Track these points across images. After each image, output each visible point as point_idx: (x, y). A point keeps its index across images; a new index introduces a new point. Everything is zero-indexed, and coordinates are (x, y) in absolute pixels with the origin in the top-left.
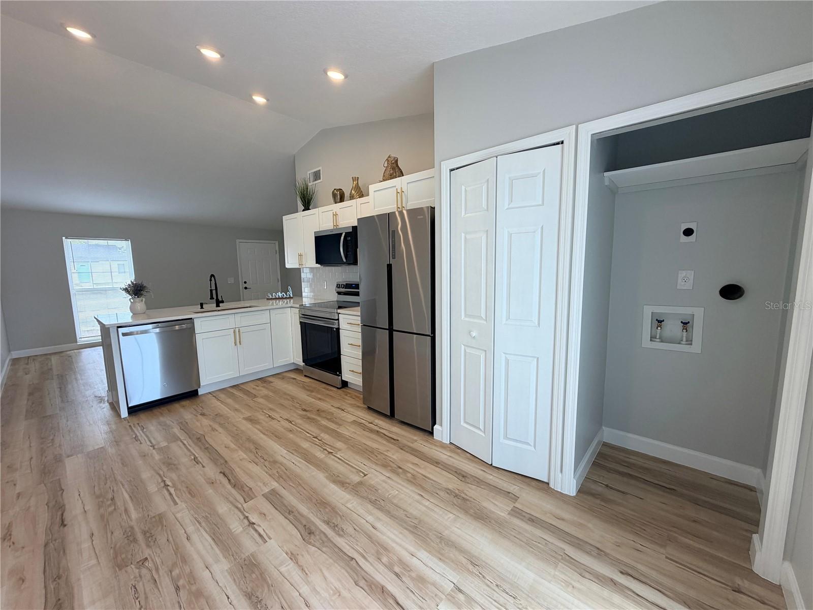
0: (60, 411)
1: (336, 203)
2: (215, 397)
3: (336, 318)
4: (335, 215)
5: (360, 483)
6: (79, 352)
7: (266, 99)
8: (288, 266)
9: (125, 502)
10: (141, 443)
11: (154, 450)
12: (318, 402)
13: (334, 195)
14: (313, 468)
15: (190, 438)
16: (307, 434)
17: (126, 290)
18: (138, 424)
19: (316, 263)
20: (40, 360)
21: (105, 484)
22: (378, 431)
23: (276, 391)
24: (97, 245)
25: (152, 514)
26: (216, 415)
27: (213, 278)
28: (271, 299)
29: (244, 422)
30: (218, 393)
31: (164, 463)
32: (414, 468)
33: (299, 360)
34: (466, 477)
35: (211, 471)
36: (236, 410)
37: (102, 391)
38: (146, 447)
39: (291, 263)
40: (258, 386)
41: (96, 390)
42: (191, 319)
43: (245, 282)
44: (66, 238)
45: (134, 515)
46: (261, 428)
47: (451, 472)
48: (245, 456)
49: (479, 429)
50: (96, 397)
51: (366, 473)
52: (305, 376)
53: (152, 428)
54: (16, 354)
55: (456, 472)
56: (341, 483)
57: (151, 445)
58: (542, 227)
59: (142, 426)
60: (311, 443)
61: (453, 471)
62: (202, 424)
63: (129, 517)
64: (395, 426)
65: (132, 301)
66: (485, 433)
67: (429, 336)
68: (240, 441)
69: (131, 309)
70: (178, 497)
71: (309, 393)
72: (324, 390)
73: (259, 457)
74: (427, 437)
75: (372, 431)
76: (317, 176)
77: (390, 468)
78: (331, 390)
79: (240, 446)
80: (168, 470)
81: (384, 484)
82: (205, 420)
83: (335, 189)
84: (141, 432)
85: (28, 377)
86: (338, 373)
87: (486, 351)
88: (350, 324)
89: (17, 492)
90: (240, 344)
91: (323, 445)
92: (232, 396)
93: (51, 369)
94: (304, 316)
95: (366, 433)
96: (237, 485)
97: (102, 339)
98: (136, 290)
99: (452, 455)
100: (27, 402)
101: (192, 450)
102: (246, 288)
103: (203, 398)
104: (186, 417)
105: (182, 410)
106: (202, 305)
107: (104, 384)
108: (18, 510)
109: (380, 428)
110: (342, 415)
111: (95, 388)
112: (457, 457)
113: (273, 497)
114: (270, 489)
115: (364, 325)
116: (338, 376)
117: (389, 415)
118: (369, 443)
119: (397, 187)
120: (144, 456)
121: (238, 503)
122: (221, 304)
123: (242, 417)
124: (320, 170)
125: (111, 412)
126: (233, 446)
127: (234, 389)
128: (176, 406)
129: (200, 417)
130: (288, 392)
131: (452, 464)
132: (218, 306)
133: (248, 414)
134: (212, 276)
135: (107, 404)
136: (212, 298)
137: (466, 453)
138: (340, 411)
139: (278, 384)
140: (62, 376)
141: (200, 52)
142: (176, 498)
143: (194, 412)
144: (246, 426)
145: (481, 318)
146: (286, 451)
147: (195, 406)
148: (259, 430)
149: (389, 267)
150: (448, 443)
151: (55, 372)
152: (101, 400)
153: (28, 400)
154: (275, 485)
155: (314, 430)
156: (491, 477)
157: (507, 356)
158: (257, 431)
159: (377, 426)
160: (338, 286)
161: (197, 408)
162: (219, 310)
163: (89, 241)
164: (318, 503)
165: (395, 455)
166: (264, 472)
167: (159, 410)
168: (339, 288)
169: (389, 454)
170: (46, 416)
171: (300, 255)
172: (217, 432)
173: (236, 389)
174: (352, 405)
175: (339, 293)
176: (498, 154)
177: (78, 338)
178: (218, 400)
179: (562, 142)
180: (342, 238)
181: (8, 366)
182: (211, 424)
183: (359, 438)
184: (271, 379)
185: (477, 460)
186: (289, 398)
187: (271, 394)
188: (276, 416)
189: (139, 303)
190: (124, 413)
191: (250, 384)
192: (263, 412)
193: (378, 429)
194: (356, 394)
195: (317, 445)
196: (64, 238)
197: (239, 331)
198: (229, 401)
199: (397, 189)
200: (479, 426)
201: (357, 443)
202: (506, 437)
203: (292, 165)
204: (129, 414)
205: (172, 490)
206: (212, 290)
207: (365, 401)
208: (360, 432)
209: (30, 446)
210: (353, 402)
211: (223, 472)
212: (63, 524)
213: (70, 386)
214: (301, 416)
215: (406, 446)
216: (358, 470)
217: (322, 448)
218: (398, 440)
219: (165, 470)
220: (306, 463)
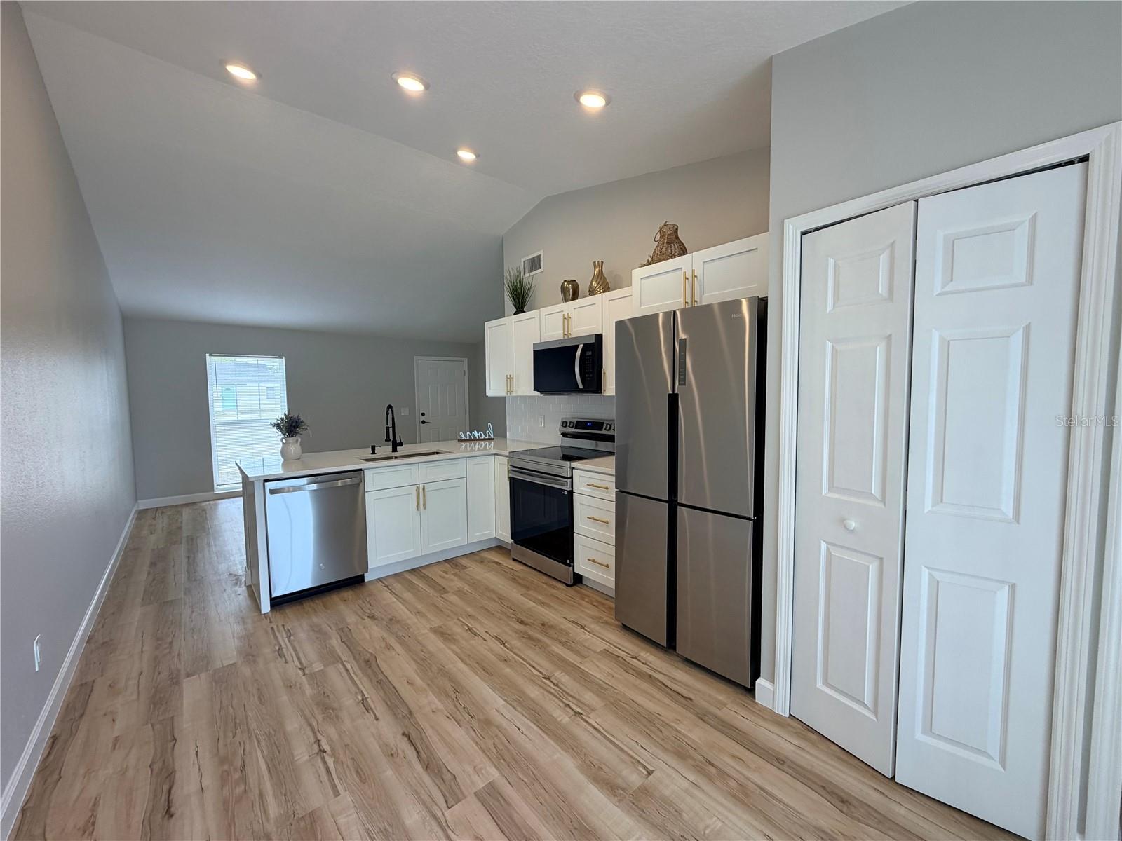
0: (185, 594)
1: (566, 301)
2: (387, 586)
3: (569, 475)
4: (567, 319)
5: (644, 791)
6: (216, 505)
7: (475, 155)
8: (490, 392)
9: (260, 776)
10: (286, 662)
11: (303, 677)
12: (540, 607)
13: (564, 290)
14: (553, 743)
15: (355, 659)
16: (532, 669)
17: (277, 425)
18: (283, 625)
19: (534, 390)
20: (169, 513)
21: (234, 737)
22: (650, 676)
23: (474, 584)
24: (247, 364)
25: (301, 813)
26: (391, 620)
27: (390, 412)
28: (464, 440)
29: (432, 636)
30: (391, 580)
31: (318, 704)
32: (737, 768)
33: (506, 536)
34: (847, 801)
35: (389, 729)
36: (418, 613)
37: (239, 567)
38: (292, 669)
39: (494, 387)
40: (446, 573)
41: (231, 563)
42: (361, 470)
43: (423, 414)
44: (211, 355)
45: (273, 809)
46: (458, 650)
47: (814, 786)
48: (439, 704)
49: (865, 706)
50: (231, 574)
51: (651, 768)
52: (514, 560)
53: (302, 635)
54: (144, 504)
55: (823, 787)
56: (611, 787)
57: (300, 667)
58: (1028, 328)
59: (288, 630)
60: (542, 690)
61: (816, 783)
62: (371, 635)
63: (265, 812)
64: (678, 668)
65: (284, 441)
66: (876, 713)
67: (749, 519)
68: (430, 673)
69: (283, 453)
70: (340, 779)
71: (524, 590)
72: (545, 586)
73: (462, 710)
74: (743, 698)
75: (640, 674)
76: (535, 263)
77: (690, 761)
78: (555, 588)
79: (429, 682)
80: (324, 719)
81: (688, 799)
82: (375, 628)
83: (565, 281)
84: (286, 640)
85: (153, 538)
86: (568, 561)
87: (881, 559)
88: (593, 485)
89: (116, 734)
90: (424, 508)
91: (561, 695)
92: (411, 587)
93: (180, 528)
94: (514, 468)
95: (632, 679)
96: (431, 766)
97: (243, 487)
98: (290, 427)
99: (803, 745)
100: (148, 577)
101: (358, 683)
102: (423, 422)
103: (371, 587)
104: (349, 620)
105: (342, 607)
106: (373, 448)
107: (241, 555)
108: (111, 771)
109: (653, 669)
110: (584, 637)
111: (231, 561)
112: (813, 751)
113: (491, 799)
114: (486, 783)
115: (620, 491)
116: (569, 565)
117: (665, 646)
118: (641, 700)
119: (683, 270)
120: (290, 686)
121: (436, 807)
122: (398, 448)
123: (428, 626)
124: (540, 255)
125: (249, 603)
126: (419, 681)
127: (413, 576)
128: (335, 598)
129: (368, 620)
130: (492, 587)
131: (809, 768)
132: (394, 450)
133: (437, 622)
134: (390, 407)
135: (244, 588)
136: (388, 439)
137: (828, 743)
138: (578, 630)
139: (476, 570)
140: (192, 539)
141: (397, 83)
142: (337, 781)
143: (360, 612)
144: (435, 644)
145: (869, 495)
146: (503, 702)
147: (360, 601)
148: (456, 653)
149: (673, 399)
150: (787, 715)
151: (185, 533)
152: (236, 580)
153: (149, 573)
154: (494, 774)
155: (545, 665)
156: (903, 811)
157: (933, 573)
158: (453, 655)
159: (645, 664)
160: (564, 424)
161: (364, 605)
162: (396, 458)
163: (238, 358)
164: (575, 828)
165: (696, 734)
166: (472, 743)
167: (312, 604)
168: (565, 427)
169: (680, 727)
170: (167, 602)
171: (509, 378)
172: (394, 653)
173: (415, 575)
174: (598, 620)
175: (565, 435)
176: (919, 194)
177: (215, 485)
178: (392, 592)
179: (1085, 159)
180: (579, 353)
181: (132, 521)
182: (385, 635)
183: (621, 688)
184: (464, 562)
185: (857, 761)
186: (494, 596)
187: (467, 588)
188: (480, 630)
189: (293, 444)
190: (266, 607)
191: (436, 569)
192: (459, 620)
193: (651, 672)
194: (600, 599)
195: (550, 693)
196: (207, 355)
197: (424, 489)
198: (407, 595)
199: (684, 273)
200: (864, 699)
201: (619, 697)
202: (929, 729)
203: (498, 250)
204: (271, 607)
205: (330, 762)
206: (389, 427)
207: (618, 613)
208: (621, 675)
209: (142, 652)
210: (594, 612)
211: (407, 733)
212: (169, 814)
213: (200, 556)
214: (517, 632)
215: (711, 713)
216: (633, 758)
217: (563, 702)
218: (690, 699)
219: (320, 717)
220: (540, 732)
